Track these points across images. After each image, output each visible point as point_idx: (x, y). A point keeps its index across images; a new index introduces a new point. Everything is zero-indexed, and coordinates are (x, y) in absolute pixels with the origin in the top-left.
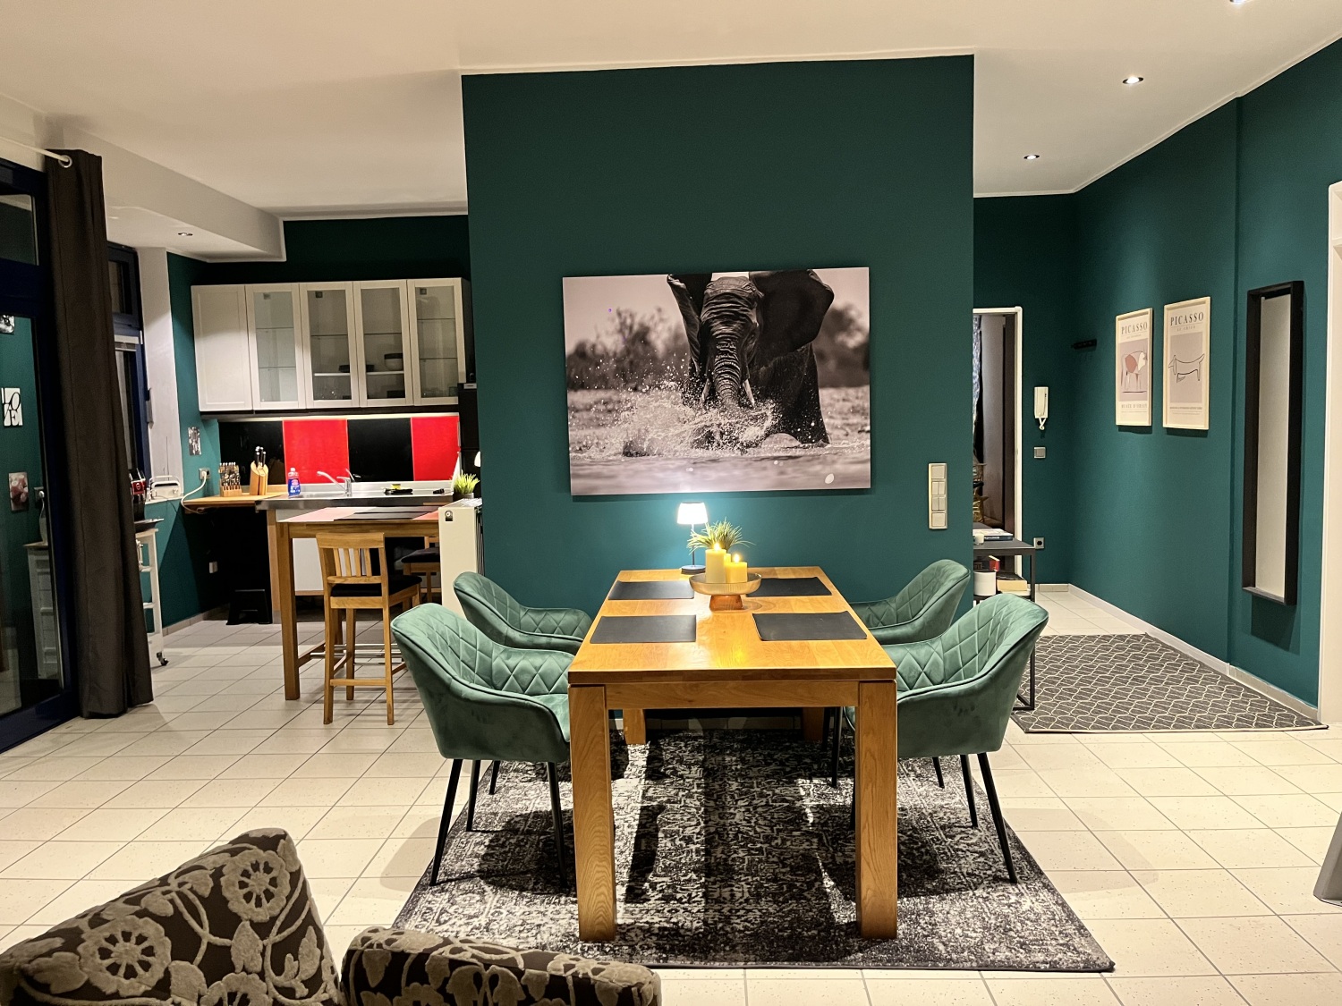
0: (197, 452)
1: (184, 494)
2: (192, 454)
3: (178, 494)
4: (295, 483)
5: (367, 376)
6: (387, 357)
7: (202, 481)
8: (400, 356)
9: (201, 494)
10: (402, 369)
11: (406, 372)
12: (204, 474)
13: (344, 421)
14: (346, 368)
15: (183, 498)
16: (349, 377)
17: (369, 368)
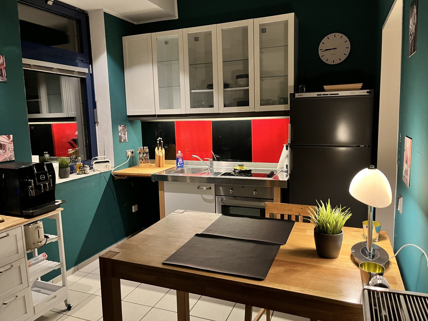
0: (125, 141)
1: (114, 167)
2: (121, 141)
3: (110, 167)
4: (180, 160)
5: (224, 91)
6: (238, 77)
7: (128, 157)
8: (247, 76)
9: (127, 165)
10: (248, 86)
11: (251, 88)
12: (129, 154)
13: (210, 121)
14: (211, 86)
15: (113, 169)
16: (212, 92)
17: (226, 86)
